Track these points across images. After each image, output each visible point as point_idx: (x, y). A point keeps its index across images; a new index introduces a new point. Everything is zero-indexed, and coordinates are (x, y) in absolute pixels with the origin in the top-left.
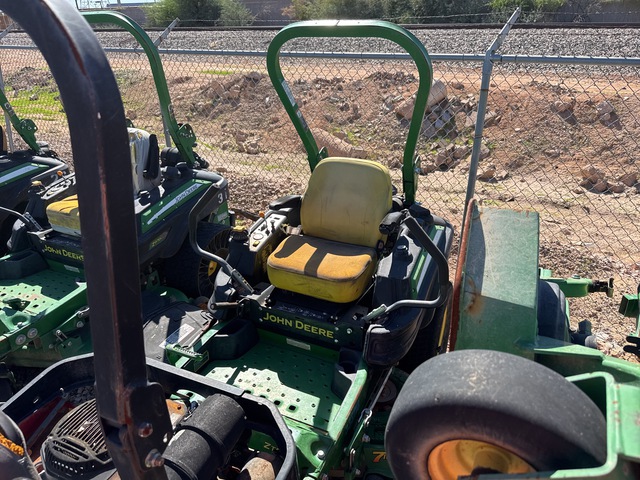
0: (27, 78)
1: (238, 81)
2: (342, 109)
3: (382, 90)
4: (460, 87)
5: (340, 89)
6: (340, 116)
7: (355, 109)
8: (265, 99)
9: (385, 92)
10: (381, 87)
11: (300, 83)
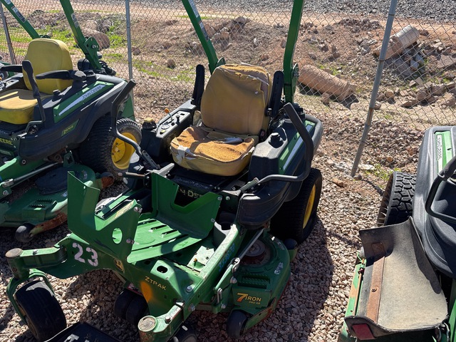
0: (40, 19)
1: (225, 25)
2: (322, 49)
3: (354, 35)
4: (426, 34)
5: (316, 32)
6: (323, 56)
7: (334, 49)
8: (253, 39)
9: (357, 36)
10: (353, 32)
11: (278, 26)
